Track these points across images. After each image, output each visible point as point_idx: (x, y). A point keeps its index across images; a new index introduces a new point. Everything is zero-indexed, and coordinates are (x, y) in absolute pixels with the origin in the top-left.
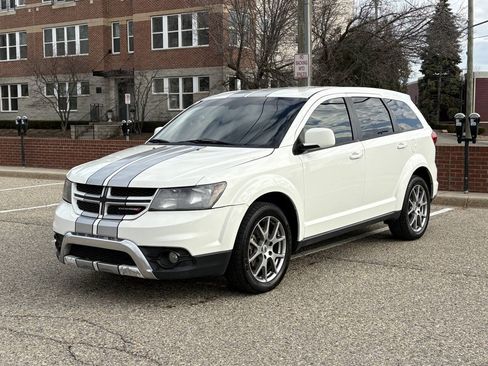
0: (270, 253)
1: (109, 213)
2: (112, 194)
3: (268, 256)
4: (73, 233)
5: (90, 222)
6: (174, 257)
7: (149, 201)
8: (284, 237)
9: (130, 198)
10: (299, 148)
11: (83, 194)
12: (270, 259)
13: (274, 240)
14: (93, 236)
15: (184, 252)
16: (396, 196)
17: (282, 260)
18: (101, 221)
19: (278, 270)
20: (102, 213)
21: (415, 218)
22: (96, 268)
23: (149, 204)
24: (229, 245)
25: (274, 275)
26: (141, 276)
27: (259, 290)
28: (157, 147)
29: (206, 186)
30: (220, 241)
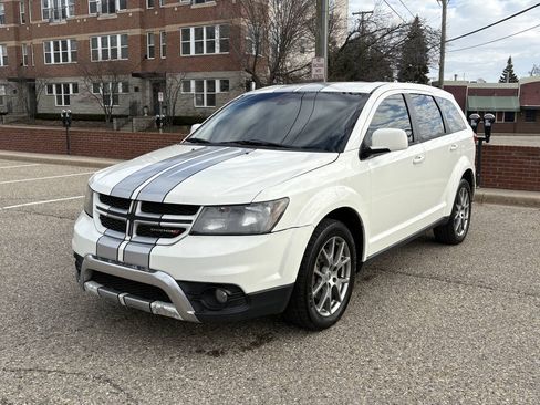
0: (334, 280)
1: (138, 234)
2: (143, 210)
3: (332, 284)
4: (94, 256)
5: (114, 244)
6: (223, 295)
7: (190, 222)
8: (349, 258)
9: (165, 217)
10: (366, 153)
11: (107, 207)
12: (334, 286)
13: (339, 263)
14: (118, 263)
15: (236, 289)
16: (447, 200)
17: (346, 286)
18: (128, 245)
19: (342, 297)
20: (131, 235)
21: (460, 222)
22: (123, 303)
23: (191, 225)
24: (291, 277)
25: (338, 304)
26: (180, 318)
27: (322, 326)
28: (197, 147)
29: (264, 204)
30: (281, 273)
